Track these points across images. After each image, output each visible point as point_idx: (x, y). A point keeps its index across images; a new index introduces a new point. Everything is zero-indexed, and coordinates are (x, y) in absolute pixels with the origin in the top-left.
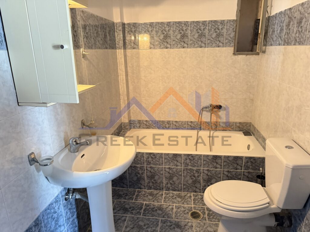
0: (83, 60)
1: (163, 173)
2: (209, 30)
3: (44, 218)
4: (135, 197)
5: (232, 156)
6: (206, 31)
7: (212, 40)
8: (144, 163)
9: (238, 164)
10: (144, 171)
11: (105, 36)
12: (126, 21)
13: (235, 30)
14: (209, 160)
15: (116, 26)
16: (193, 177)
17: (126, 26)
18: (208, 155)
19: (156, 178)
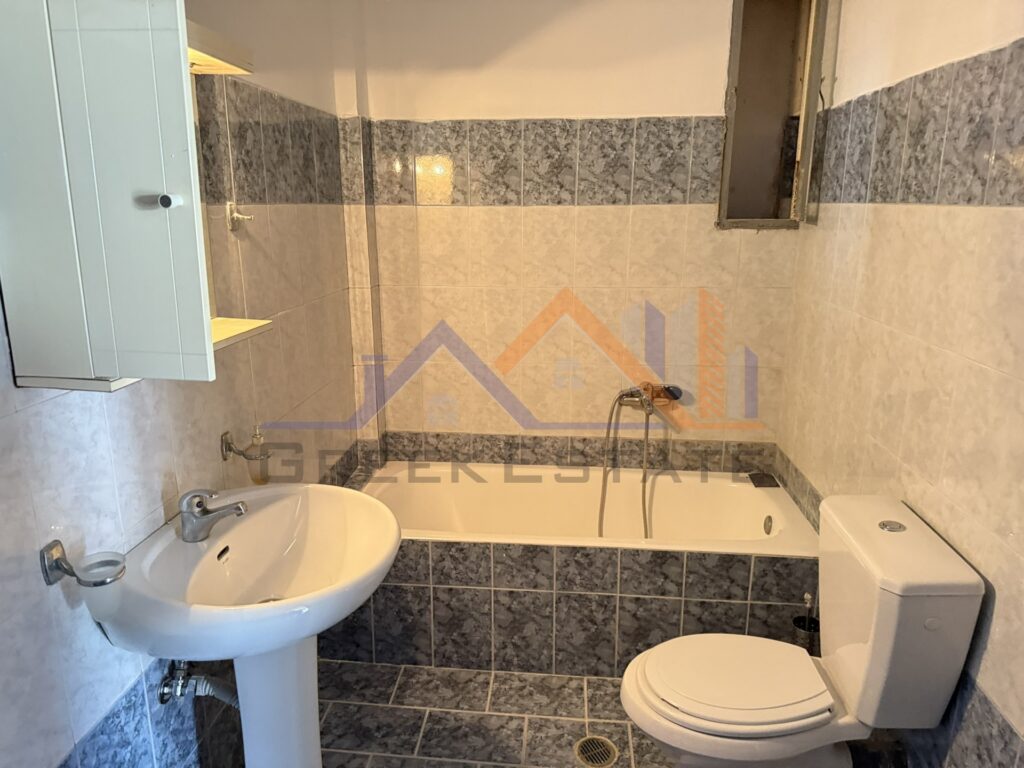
0: (232, 237)
1: (490, 610)
2: (638, 148)
3: (86, 762)
4: (394, 690)
5: (716, 554)
6: (632, 151)
7: (650, 179)
8: (427, 576)
9: (732, 581)
10: (429, 602)
11: (308, 160)
12: (375, 116)
13: (721, 149)
14: (641, 566)
15: (343, 129)
16: (590, 625)
17: (376, 131)
18: (637, 551)
19: (468, 626)
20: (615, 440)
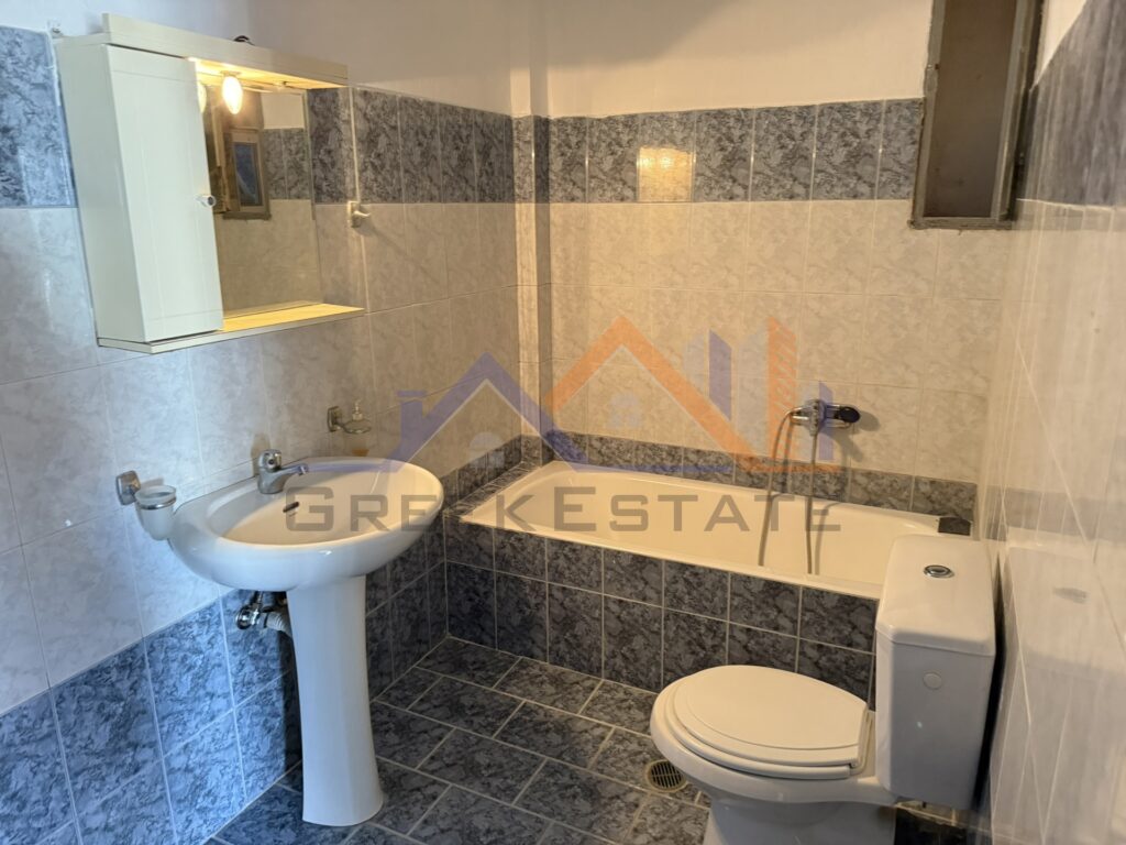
1: (600, 615)
2: (820, 137)
3: (153, 654)
4: (503, 677)
5: (835, 594)
6: (813, 141)
7: (833, 172)
8: (543, 571)
9: (854, 627)
10: (544, 598)
11: (464, 160)
12: (554, 112)
13: (917, 137)
14: (752, 594)
15: (517, 128)
16: (698, 649)
17: (554, 129)
18: (749, 577)
19: (580, 628)
20: (786, 462)
